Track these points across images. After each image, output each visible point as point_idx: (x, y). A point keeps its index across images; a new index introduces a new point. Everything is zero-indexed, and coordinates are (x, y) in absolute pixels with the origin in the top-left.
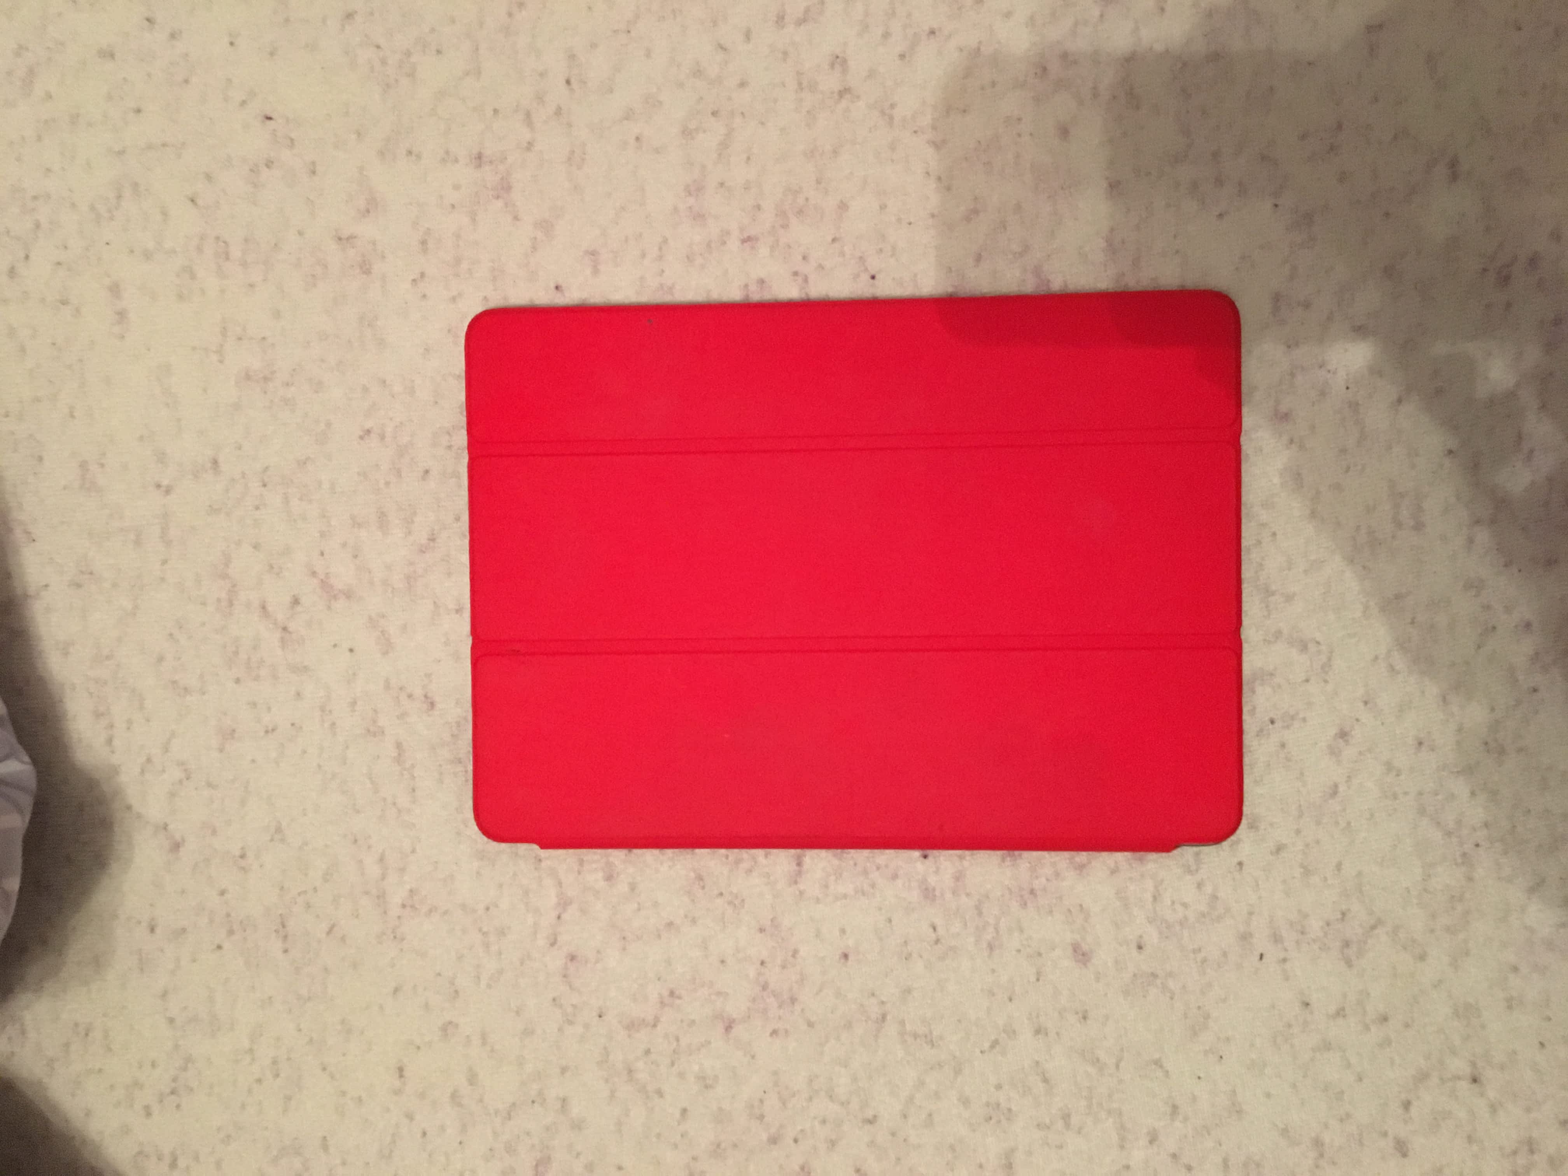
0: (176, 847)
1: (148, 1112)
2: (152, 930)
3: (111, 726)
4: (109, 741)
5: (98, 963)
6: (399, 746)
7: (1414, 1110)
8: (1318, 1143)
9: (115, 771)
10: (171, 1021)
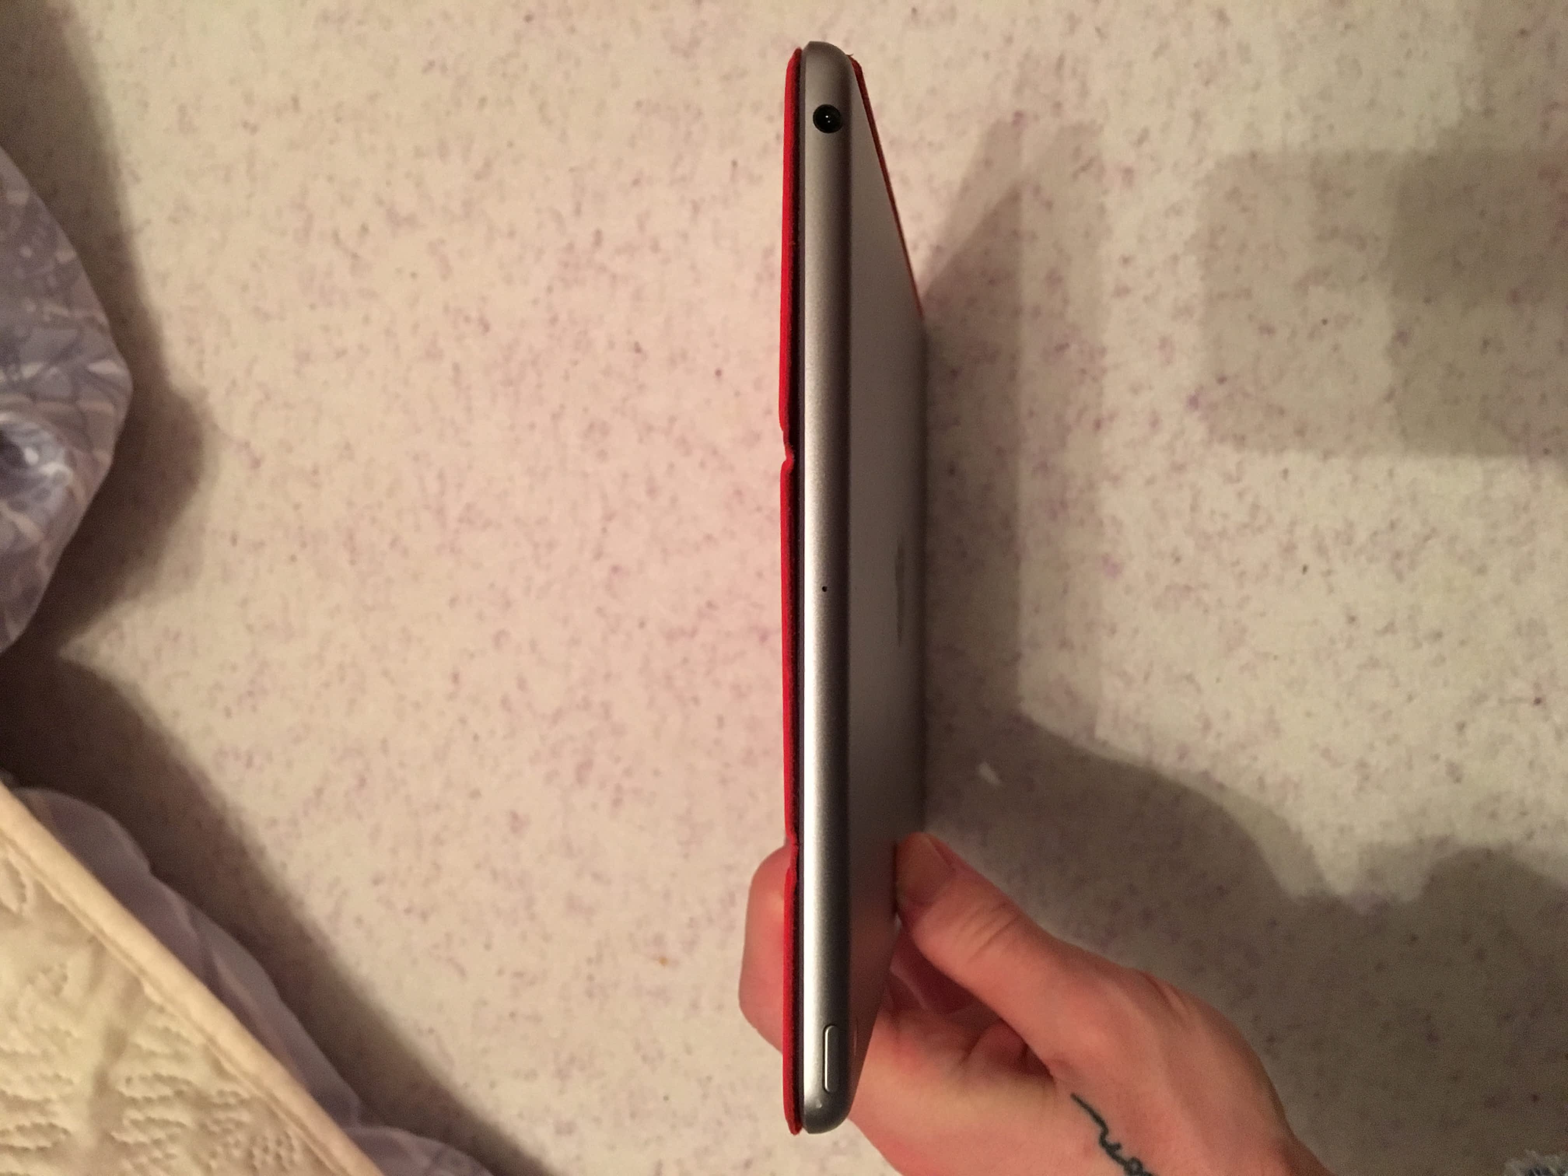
0: (256, 463)
1: (228, 713)
2: (234, 540)
3: (202, 351)
4: (200, 365)
5: (188, 572)
6: (456, 368)
7: (1470, 733)
8: (1362, 765)
9: (203, 393)
10: (250, 628)
